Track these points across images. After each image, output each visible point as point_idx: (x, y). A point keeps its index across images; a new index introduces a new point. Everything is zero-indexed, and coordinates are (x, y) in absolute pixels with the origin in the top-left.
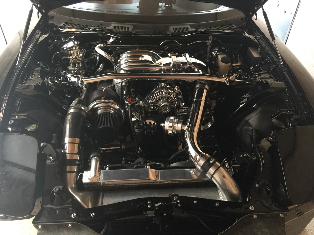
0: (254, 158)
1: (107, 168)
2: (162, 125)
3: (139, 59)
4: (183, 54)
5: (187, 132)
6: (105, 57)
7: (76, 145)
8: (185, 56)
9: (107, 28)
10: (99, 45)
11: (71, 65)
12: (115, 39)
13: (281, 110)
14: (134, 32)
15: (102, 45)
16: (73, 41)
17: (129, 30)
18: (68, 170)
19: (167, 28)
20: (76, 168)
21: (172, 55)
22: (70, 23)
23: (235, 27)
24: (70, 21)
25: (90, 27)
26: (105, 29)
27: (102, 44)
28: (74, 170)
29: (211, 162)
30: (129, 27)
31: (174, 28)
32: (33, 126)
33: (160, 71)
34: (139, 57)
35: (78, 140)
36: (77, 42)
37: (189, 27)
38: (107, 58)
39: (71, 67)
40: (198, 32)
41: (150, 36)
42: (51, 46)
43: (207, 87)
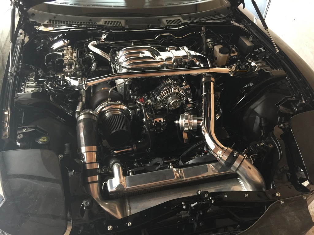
0: (271, 146)
1: (130, 174)
2: (176, 122)
3: (139, 56)
4: (181, 47)
5: (203, 127)
6: (101, 56)
7: (93, 153)
8: (183, 49)
9: (98, 24)
10: (92, 42)
11: (67, 67)
12: (107, 35)
13: (286, 97)
14: (127, 27)
15: (95, 43)
16: (63, 40)
17: (121, 25)
18: (89, 181)
19: (160, 21)
20: (97, 178)
21: (171, 49)
22: (55, 21)
23: (224, 16)
24: (55, 17)
25: (78, 24)
26: (95, 25)
27: (95, 41)
28: (96, 180)
29: (235, 154)
30: (120, 22)
31: (166, 21)
32: (43, 138)
33: (162, 66)
34: (139, 53)
35: (94, 148)
36: (68, 41)
37: (180, 18)
38: (104, 56)
39: (67, 69)
40: (190, 23)
41: (144, 30)
42: (40, 47)
43: (212, 79)
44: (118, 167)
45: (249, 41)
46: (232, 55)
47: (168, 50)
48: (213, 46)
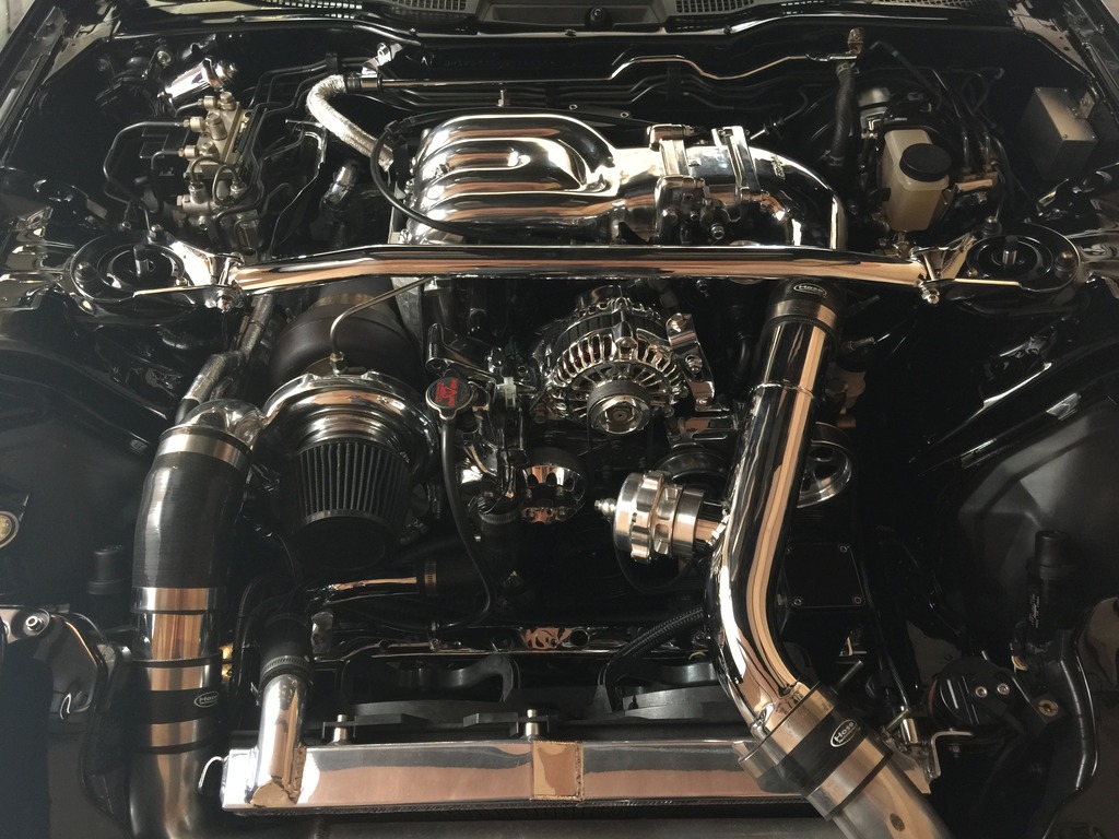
0: (1049, 709)
1: (337, 734)
2: (605, 506)
4: (719, 127)
6: (351, 146)
7: (190, 619)
8: (725, 140)
10: (326, 83)
11: (192, 190)
12: (396, 48)
15: (337, 81)
16: (206, 64)
17: (463, 7)
18: (157, 742)
20: (190, 730)
21: (665, 138)
27: (338, 77)
28: (185, 742)
29: (836, 740)
33: (605, 220)
36: (226, 70)
39: (191, 198)
40: (793, 9)
41: (562, 34)
42: (109, 91)
44: (288, 693)
45: (1078, 118)
46: (963, 186)
47: (652, 140)
48: (882, 129)
